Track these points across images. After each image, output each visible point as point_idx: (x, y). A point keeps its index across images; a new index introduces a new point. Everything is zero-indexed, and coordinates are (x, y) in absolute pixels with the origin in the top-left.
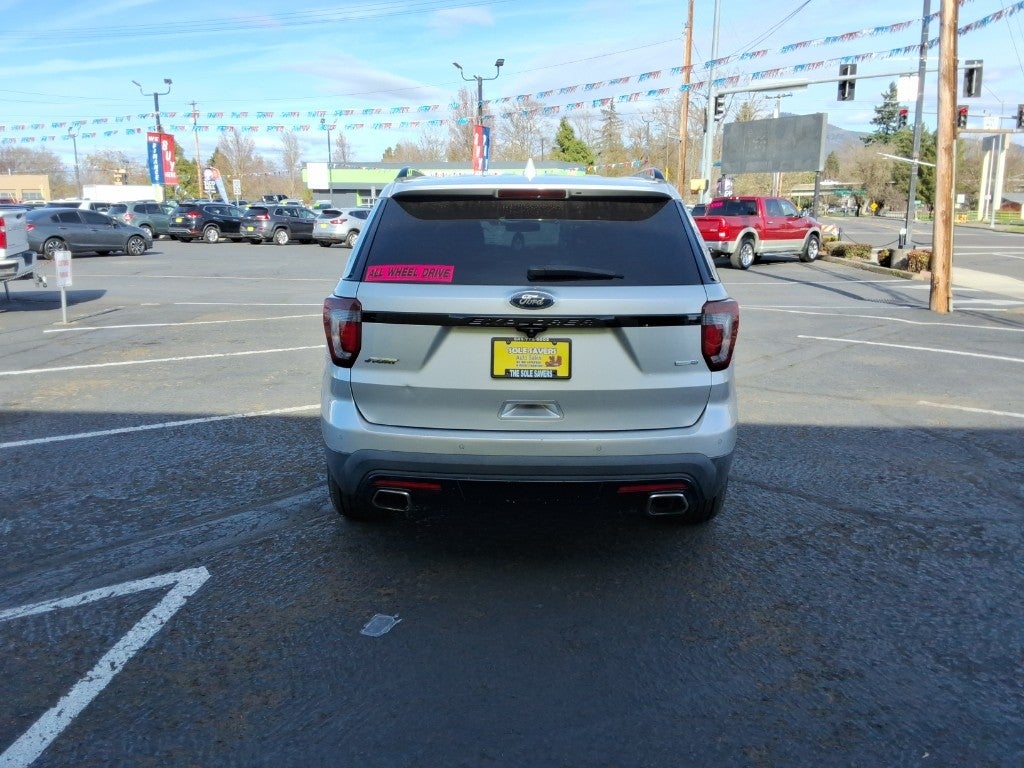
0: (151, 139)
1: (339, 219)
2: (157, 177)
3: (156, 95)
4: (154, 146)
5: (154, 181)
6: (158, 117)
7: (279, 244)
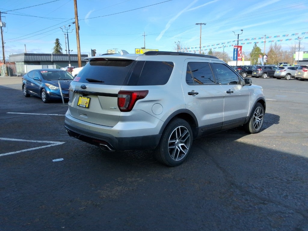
0: (235, 47)
1: (283, 70)
2: (235, 59)
3: (238, 35)
4: (236, 49)
5: (234, 60)
6: (238, 41)
7: (263, 78)
